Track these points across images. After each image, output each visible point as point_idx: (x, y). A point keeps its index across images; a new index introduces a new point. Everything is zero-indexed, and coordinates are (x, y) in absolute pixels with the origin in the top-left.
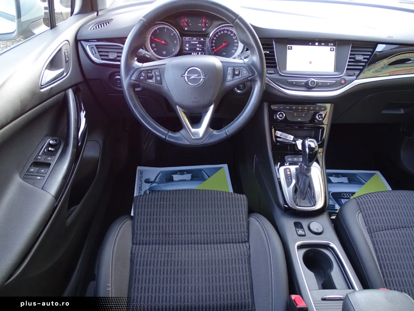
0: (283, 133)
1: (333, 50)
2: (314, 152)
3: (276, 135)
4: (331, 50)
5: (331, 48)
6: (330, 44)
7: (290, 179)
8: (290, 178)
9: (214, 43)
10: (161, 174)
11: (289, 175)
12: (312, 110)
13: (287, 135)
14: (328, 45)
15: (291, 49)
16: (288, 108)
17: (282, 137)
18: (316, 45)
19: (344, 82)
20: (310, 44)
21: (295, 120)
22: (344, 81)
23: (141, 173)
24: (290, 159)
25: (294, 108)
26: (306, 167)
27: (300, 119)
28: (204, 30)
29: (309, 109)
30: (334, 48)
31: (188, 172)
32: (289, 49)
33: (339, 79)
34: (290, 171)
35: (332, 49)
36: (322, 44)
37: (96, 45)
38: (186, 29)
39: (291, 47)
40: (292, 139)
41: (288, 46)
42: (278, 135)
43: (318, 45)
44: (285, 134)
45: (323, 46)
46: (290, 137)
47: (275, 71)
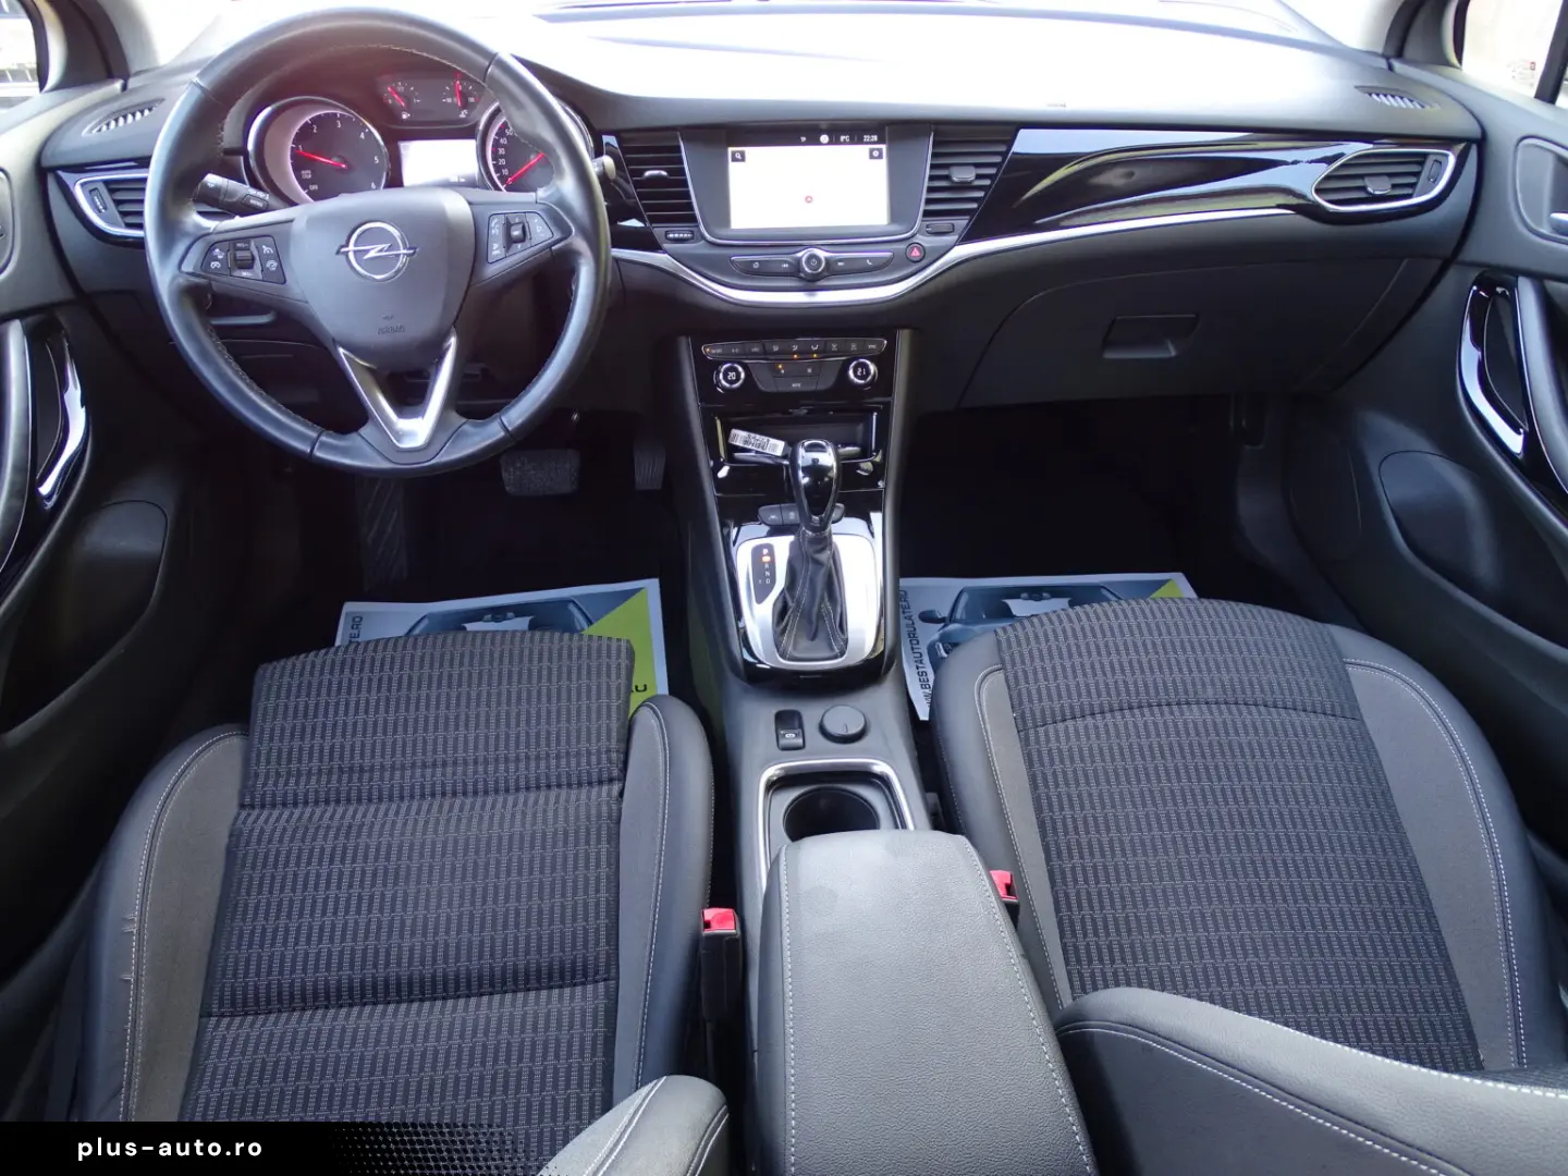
0: (753, 435)
1: (880, 157)
2: (826, 479)
3: (730, 441)
4: (872, 157)
5: (871, 151)
6: (866, 138)
7: (768, 577)
8: (768, 573)
9: (502, 156)
10: (426, 622)
11: (767, 566)
12: (834, 352)
13: (766, 439)
14: (860, 142)
15: (743, 159)
16: (756, 350)
17: (750, 447)
18: (819, 143)
19: (918, 254)
20: (803, 139)
21: (782, 388)
22: (918, 249)
23: (357, 621)
24: (773, 517)
25: (776, 349)
26: (810, 533)
27: (799, 385)
28: (462, 116)
29: (824, 352)
30: (880, 150)
31: (520, 610)
32: (734, 160)
33: (902, 246)
34: (771, 554)
35: (876, 154)
36: (842, 138)
37: (106, 183)
38: (405, 116)
39: (743, 154)
40: (779, 452)
41: (731, 149)
42: (739, 443)
43: (830, 143)
44: (758, 437)
45: (845, 143)
46: (775, 446)
47: (692, 232)
